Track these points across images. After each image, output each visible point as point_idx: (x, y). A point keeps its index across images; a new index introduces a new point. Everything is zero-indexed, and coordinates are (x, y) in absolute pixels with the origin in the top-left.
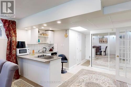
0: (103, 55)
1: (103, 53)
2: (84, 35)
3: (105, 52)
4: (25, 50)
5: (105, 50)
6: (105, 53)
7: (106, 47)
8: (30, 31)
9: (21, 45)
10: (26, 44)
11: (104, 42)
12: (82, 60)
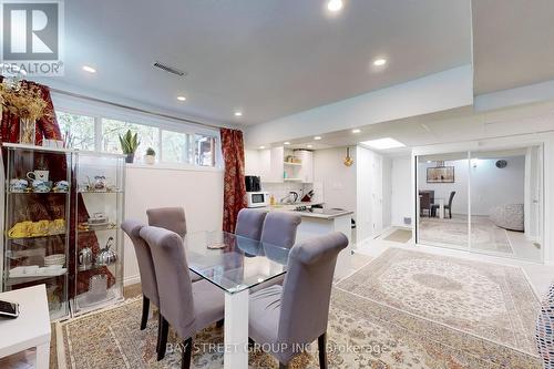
0: (442, 216)
1: (440, 211)
2: (389, 160)
3: (448, 207)
4: (260, 197)
5: (447, 204)
6: (447, 211)
7: (453, 194)
8: (269, 152)
9: (253, 183)
10: (262, 181)
11: (442, 178)
12: (384, 226)
